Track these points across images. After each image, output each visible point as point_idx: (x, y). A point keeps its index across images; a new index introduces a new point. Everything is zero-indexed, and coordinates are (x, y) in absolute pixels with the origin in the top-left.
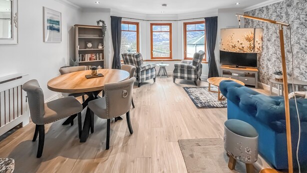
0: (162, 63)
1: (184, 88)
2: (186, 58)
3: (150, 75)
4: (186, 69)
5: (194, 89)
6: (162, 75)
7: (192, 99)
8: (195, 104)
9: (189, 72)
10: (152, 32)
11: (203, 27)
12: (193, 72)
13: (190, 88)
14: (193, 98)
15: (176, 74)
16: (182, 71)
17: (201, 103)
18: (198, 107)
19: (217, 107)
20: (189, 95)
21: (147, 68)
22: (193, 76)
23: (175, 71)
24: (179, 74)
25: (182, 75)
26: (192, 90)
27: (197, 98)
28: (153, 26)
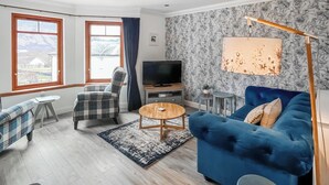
0: (42, 96)
1: (100, 135)
2: (89, 80)
3: (18, 129)
4: (99, 101)
5: (117, 133)
6: (45, 120)
7: (125, 153)
8: (136, 161)
9: (105, 105)
10: (15, 32)
11: (117, 30)
12: (112, 104)
13: (110, 131)
14: (127, 150)
15: (79, 114)
16: (93, 106)
17: (143, 155)
18: (143, 166)
19: (167, 153)
20: (117, 147)
21: (13, 116)
22: (112, 110)
23: (79, 107)
24: (86, 113)
25: (93, 112)
26: (115, 135)
27: (132, 148)
28: (19, 21)
